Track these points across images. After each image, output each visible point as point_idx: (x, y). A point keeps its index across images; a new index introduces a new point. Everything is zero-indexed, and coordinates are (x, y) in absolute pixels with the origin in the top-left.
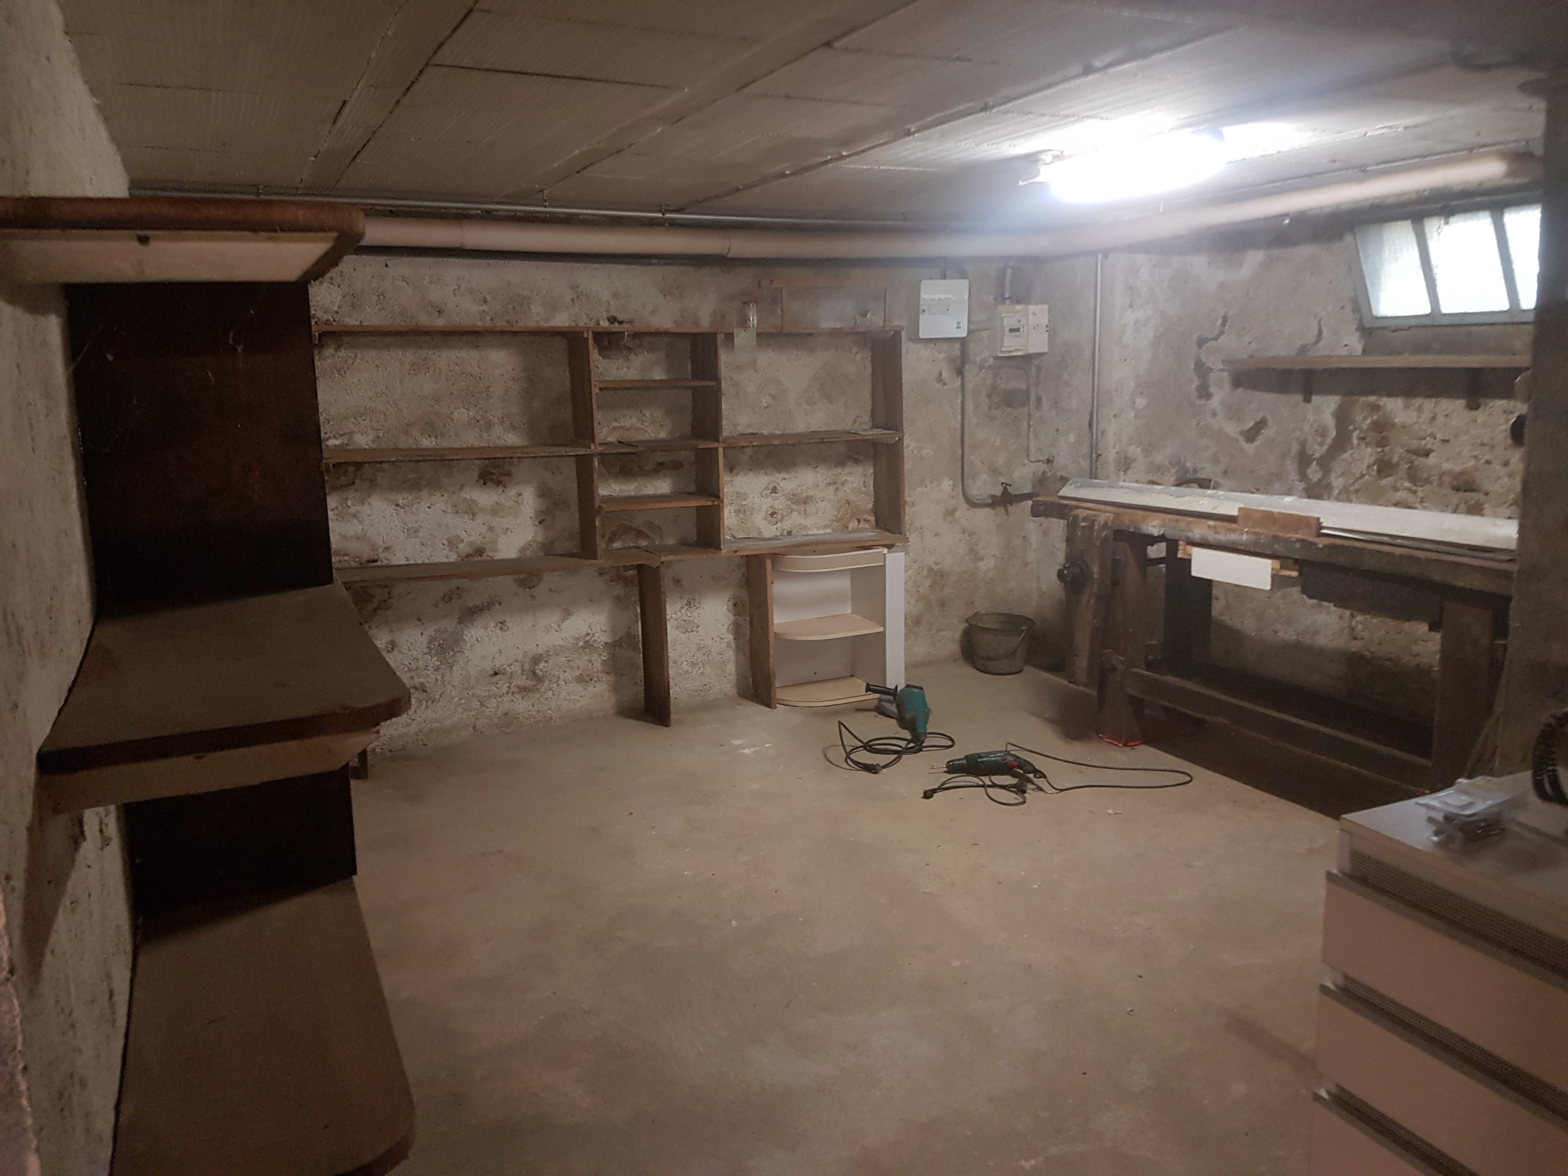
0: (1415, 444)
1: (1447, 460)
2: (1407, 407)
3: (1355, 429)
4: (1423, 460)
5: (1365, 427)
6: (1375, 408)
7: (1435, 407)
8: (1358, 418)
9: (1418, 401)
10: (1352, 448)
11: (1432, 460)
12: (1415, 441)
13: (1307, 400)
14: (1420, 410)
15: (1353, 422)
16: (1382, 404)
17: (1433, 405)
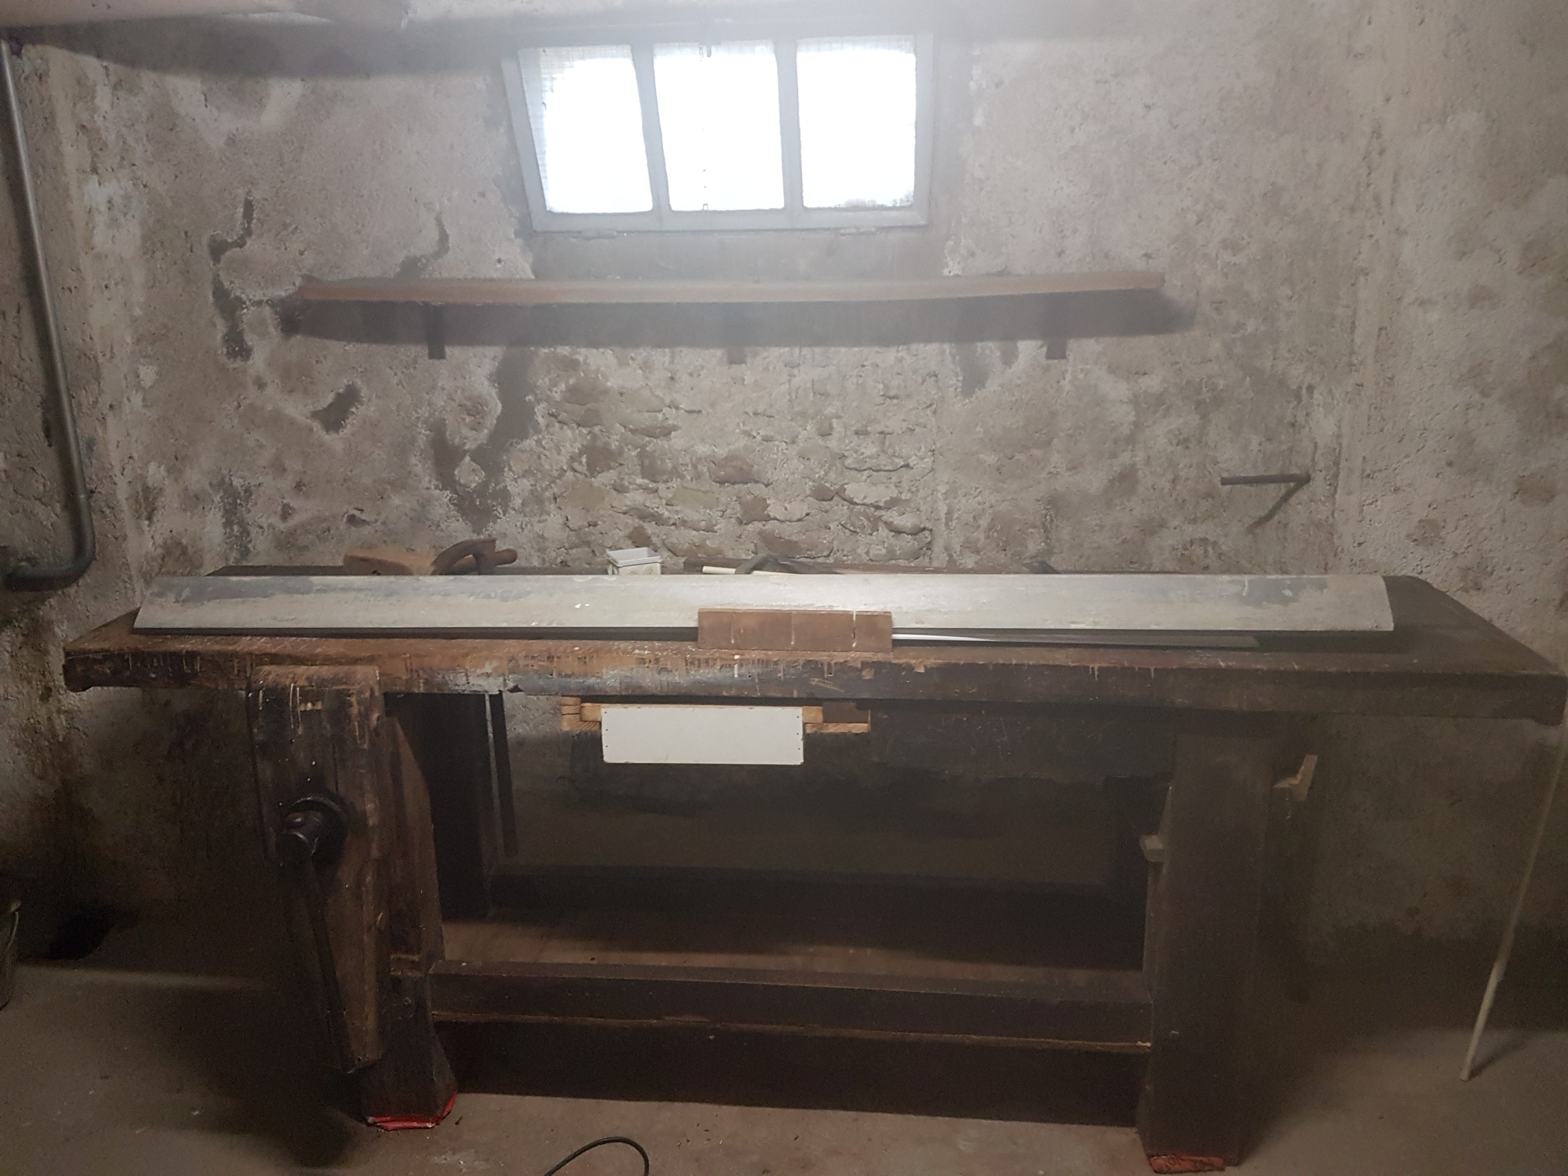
0: (645, 419)
1: (703, 441)
2: (622, 363)
3: (539, 401)
4: (662, 443)
5: (557, 397)
6: (571, 365)
7: (672, 362)
8: (543, 381)
9: (642, 354)
10: (538, 431)
11: (677, 441)
12: (646, 415)
13: (437, 353)
14: (646, 366)
15: (532, 389)
16: (581, 359)
17: (667, 359)
